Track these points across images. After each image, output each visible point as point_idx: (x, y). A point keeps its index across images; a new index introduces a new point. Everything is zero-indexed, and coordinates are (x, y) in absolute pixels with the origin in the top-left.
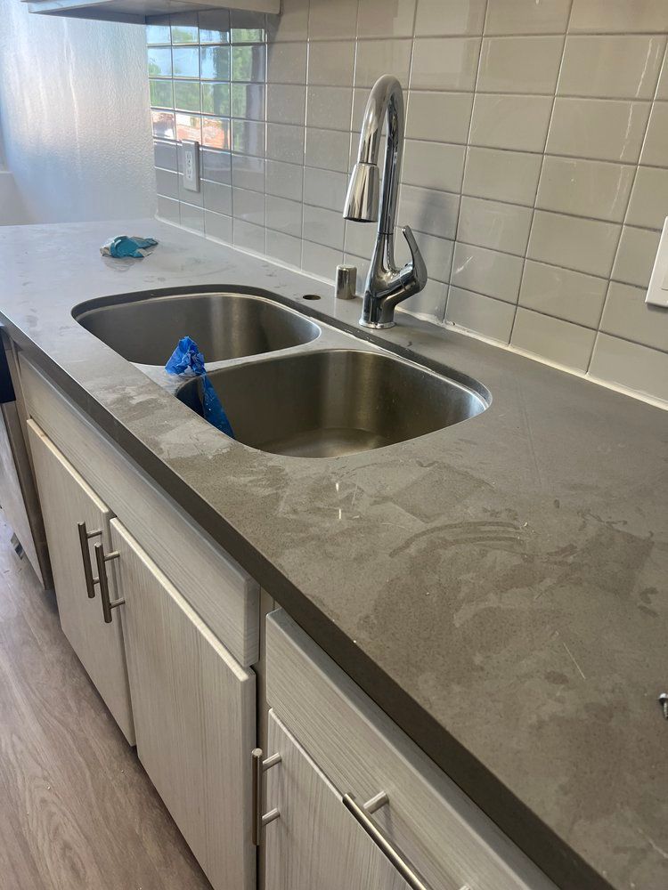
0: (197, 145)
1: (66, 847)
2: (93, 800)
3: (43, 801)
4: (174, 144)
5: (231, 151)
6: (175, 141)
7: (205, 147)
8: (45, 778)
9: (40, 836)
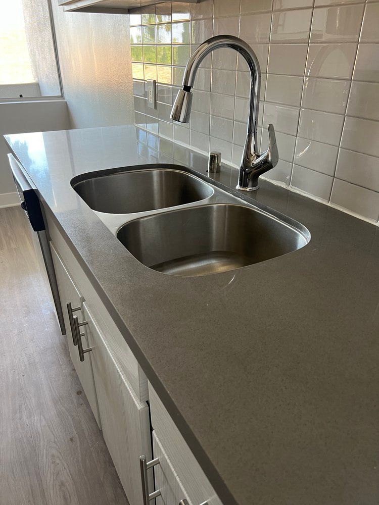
0: (155, 82)
1: (62, 484)
2: (80, 459)
3: (53, 456)
4: (143, 82)
5: (172, 85)
6: (144, 80)
7: (159, 83)
8: (55, 442)
9: (49, 475)
